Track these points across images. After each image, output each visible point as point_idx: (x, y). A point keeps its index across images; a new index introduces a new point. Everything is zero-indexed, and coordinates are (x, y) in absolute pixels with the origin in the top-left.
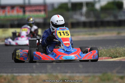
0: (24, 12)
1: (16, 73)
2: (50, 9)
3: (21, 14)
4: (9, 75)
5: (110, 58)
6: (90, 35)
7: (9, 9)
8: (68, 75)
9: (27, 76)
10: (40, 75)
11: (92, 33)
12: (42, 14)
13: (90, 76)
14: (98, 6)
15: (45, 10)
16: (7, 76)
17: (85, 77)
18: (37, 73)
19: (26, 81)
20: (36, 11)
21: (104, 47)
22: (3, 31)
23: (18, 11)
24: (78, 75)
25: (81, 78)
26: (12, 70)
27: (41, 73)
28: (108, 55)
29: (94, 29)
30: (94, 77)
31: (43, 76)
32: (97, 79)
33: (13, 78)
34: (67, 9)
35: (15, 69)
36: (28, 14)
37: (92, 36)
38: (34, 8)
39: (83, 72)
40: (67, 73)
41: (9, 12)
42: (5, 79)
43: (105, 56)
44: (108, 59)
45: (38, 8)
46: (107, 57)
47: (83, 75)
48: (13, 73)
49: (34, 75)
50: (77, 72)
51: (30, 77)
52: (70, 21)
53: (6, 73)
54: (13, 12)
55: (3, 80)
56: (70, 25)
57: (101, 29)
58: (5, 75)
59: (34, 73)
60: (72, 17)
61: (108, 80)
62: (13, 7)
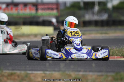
0: (37, 10)
1: (30, 70)
2: (62, 7)
3: (33, 12)
4: (23, 72)
5: (122, 58)
6: (101, 33)
7: (21, 7)
8: (81, 73)
9: (41, 74)
10: (54, 73)
11: (104, 32)
12: (55, 12)
13: (102, 75)
14: (110, 5)
15: (57, 9)
16: (21, 73)
17: (98, 76)
18: (50, 71)
19: (40, 79)
20: (48, 9)
21: (117, 47)
22: (16, 28)
23: (30, 9)
24: (91, 73)
25: (94, 77)
26: (25, 68)
27: (54, 71)
28: (120, 55)
29: (105, 28)
30: (107, 76)
31: (56, 74)
32: (110, 78)
33: (27, 75)
34: (80, 8)
35: (28, 66)
36: (40, 12)
37: (103, 35)
38: (46, 7)
39: (95, 71)
40: (80, 71)
41: (22, 10)
42: (18, 76)
43: (117, 55)
44: (120, 58)
45: (50, 6)
46: (119, 56)
47: (96, 74)
48: (26, 70)
49: (48, 73)
50: (90, 71)
51: (44, 75)
52: (82, 19)
53: (19, 70)
54: (25, 10)
55: (16, 78)
56: (82, 24)
57: (113, 28)
58: (18, 72)
59: (47, 71)
60: (84, 16)
61: (121, 79)
62: (25, 5)
